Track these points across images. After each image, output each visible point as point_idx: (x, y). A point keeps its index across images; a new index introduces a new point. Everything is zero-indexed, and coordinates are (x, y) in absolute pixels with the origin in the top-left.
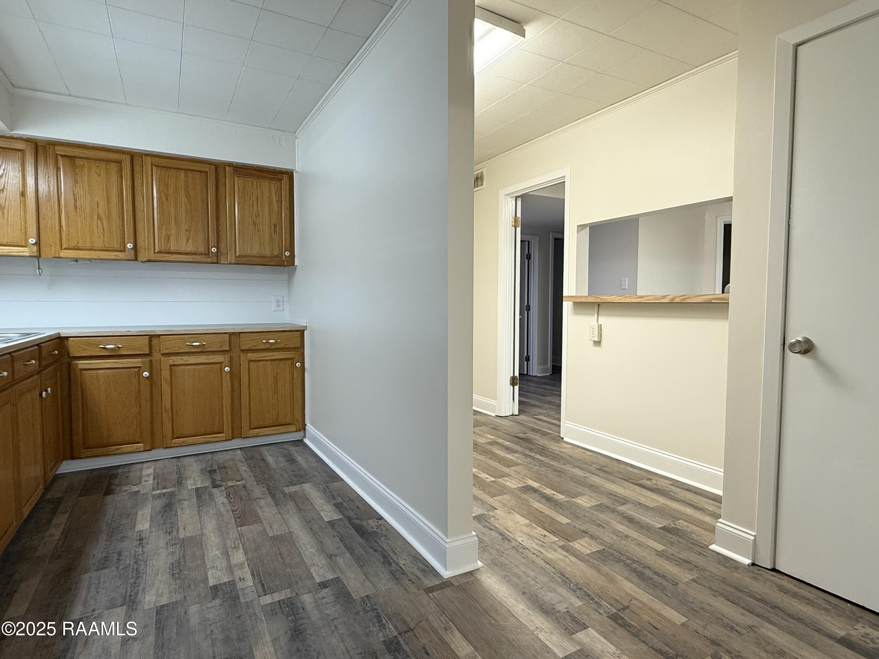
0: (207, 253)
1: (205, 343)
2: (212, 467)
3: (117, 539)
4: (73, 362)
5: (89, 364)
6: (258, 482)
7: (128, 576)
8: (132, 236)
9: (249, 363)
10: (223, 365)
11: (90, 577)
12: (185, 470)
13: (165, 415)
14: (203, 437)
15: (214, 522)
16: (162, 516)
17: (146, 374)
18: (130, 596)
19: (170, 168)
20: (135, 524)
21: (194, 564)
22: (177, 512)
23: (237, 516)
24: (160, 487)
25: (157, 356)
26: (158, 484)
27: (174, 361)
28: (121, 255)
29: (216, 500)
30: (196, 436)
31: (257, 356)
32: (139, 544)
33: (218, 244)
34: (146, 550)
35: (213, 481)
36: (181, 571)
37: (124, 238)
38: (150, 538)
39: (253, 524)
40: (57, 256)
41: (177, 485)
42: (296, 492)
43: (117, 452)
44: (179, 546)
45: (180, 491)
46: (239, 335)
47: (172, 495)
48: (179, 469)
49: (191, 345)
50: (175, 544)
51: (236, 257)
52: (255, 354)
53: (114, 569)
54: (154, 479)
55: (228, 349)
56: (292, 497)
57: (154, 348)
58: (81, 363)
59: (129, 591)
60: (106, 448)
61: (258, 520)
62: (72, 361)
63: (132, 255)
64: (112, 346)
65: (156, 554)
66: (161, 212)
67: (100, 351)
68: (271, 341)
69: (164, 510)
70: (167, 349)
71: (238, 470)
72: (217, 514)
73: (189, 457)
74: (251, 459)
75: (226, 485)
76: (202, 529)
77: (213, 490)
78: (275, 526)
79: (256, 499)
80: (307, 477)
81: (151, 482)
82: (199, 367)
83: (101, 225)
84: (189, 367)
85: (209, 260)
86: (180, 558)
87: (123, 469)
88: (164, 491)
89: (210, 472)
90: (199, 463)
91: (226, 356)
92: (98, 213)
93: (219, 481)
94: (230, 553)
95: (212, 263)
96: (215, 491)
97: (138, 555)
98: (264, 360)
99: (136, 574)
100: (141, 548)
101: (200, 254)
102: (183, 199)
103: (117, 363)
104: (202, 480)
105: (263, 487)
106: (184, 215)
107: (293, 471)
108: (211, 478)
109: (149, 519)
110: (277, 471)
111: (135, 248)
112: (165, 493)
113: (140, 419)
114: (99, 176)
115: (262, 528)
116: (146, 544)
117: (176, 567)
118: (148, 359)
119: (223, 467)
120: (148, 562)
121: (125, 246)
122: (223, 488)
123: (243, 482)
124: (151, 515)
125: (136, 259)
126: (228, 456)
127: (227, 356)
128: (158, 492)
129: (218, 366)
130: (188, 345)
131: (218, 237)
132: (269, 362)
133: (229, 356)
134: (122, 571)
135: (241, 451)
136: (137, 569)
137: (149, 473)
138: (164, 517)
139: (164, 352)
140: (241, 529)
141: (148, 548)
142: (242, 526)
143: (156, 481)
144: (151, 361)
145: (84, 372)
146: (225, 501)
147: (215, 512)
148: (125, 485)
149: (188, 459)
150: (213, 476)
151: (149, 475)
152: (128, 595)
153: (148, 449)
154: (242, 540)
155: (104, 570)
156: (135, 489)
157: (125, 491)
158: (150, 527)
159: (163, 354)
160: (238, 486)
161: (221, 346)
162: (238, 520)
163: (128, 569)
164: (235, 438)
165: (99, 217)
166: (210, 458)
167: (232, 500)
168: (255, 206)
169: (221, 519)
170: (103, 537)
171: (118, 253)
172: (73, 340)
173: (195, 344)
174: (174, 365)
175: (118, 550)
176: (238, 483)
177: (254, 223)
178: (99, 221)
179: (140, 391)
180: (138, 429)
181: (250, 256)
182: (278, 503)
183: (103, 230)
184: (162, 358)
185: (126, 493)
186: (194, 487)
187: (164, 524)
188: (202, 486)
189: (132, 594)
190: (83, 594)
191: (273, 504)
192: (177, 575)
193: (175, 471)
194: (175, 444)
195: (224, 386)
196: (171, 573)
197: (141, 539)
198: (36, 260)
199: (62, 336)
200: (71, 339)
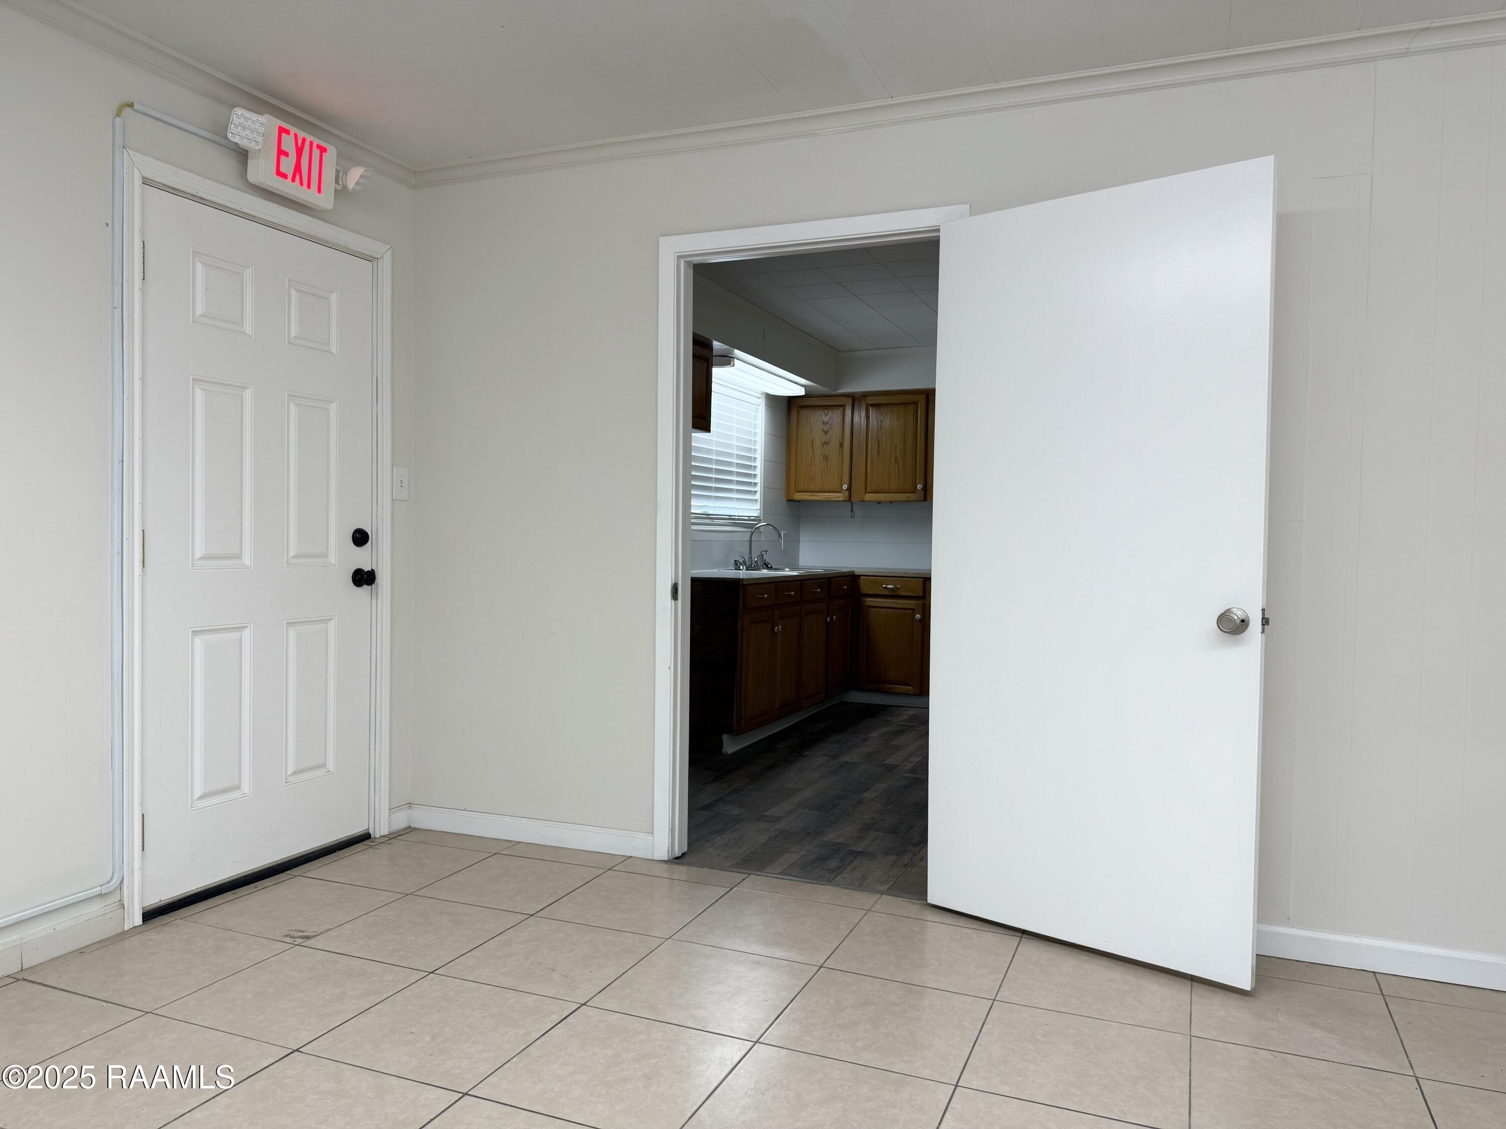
4: (863, 599)
5: (874, 602)
8: (922, 477)
17: (918, 616)
28: (912, 496)
37: (916, 478)
40: (862, 500)
43: (891, 691)
58: (868, 601)
60: (883, 685)
63: (921, 495)
64: (892, 586)
67: (882, 590)
83: (897, 467)
87: (893, 708)
92: (896, 456)
103: (895, 603)
113: (912, 661)
114: (898, 419)
118: (921, 602)
121: (916, 487)
125: (925, 499)
144: (924, 604)
145: (870, 609)
165: (896, 460)
171: (907, 495)
178: (896, 464)
179: (913, 633)
180: (910, 671)
183: (899, 472)
198: (849, 504)
199: (856, 574)
200: (862, 577)
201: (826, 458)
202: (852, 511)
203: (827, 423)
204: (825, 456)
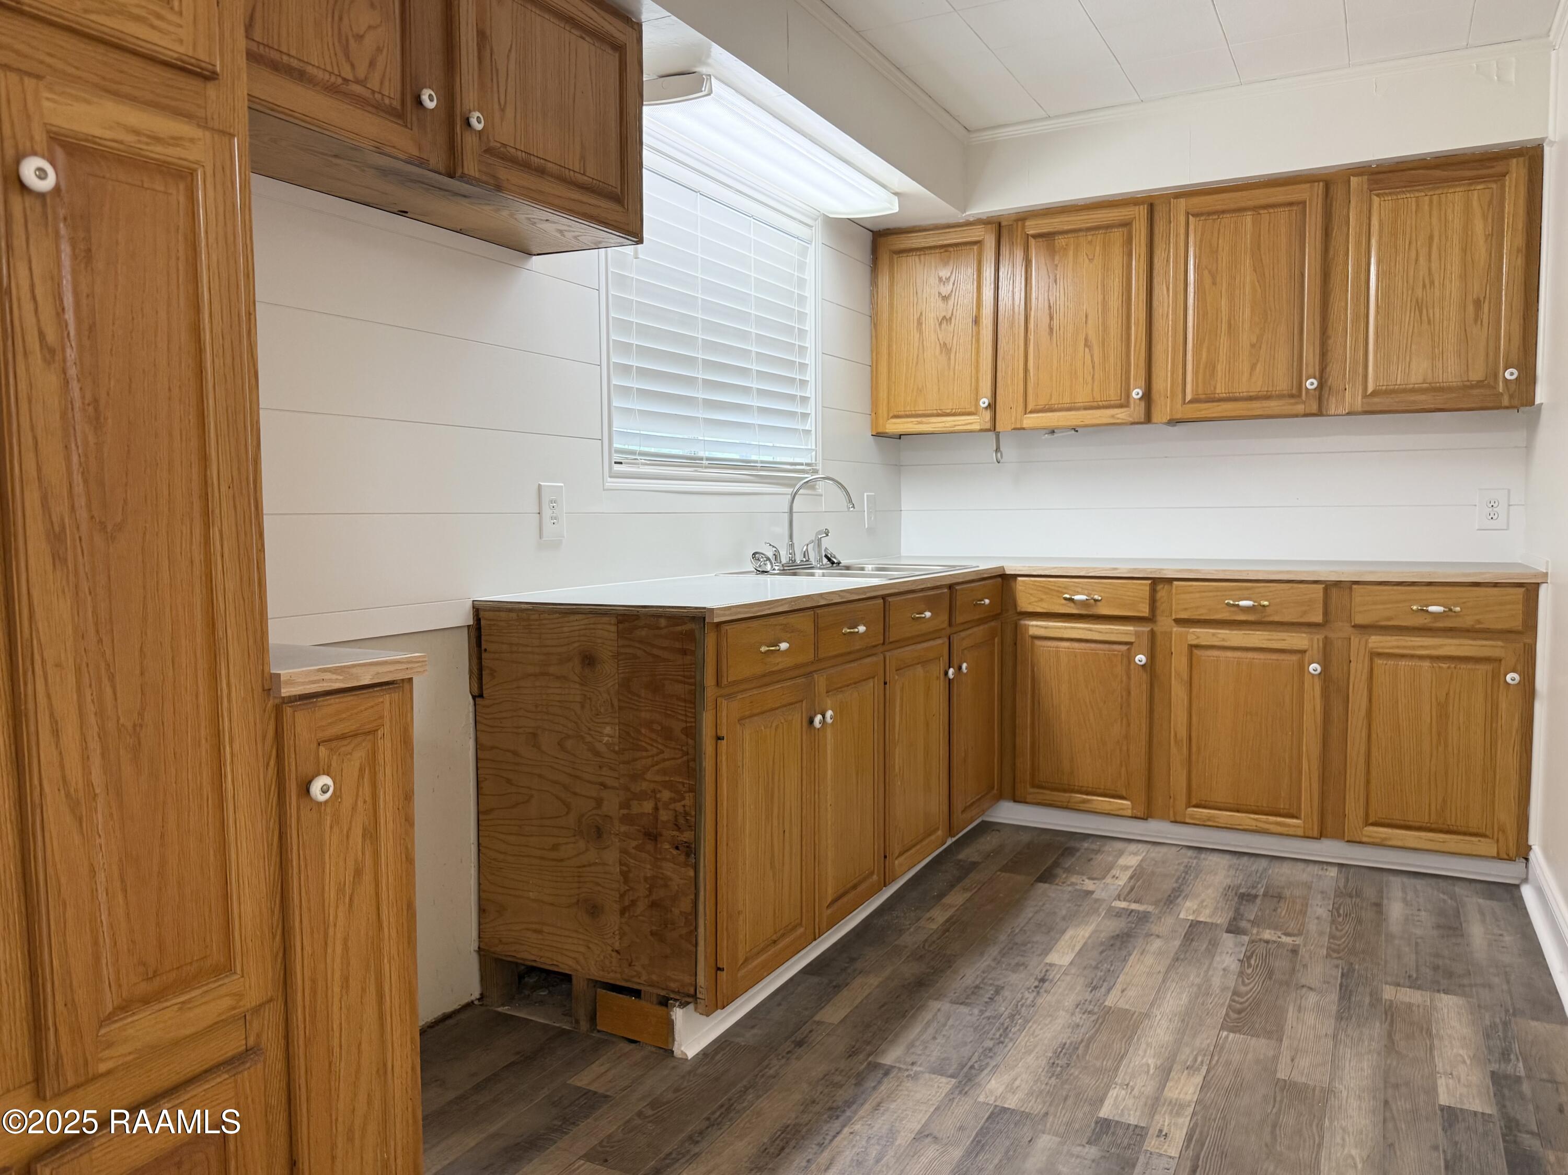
0: (1296, 394)
1: (1266, 603)
2: (1253, 887)
3: (1010, 964)
4: (1023, 622)
5: (1046, 628)
6: (1332, 952)
7: (988, 1033)
8: (1142, 372)
9: (1371, 660)
10: (1307, 657)
11: (939, 1010)
12: (1197, 877)
13: (1174, 750)
14: (1252, 816)
15: (1185, 998)
16: (1102, 952)
17: (1141, 659)
18: (972, 1067)
19: (1223, 212)
20: (1051, 950)
21: (1098, 1064)
22: (1130, 955)
23: (1238, 1006)
24: (1133, 895)
25: (1164, 623)
26: (1132, 889)
27: (1198, 638)
28: (1121, 414)
29: (1217, 958)
30: (1238, 811)
31: (1395, 644)
32: (1036, 987)
33: (1323, 370)
34: (1040, 1001)
35: (1238, 916)
36: (1068, 1065)
37: (1128, 379)
38: (1059, 983)
39: (1258, 1036)
40: (1018, 426)
41: (1162, 904)
42: (1410, 1006)
43: (1083, 806)
44: (1094, 1017)
45: (1160, 918)
46: (1351, 588)
47: (1144, 918)
48: (1186, 873)
49: (1234, 605)
50: (1090, 1012)
51: (1365, 396)
52: (1389, 638)
53: (976, 1011)
54: (1131, 878)
55: (1319, 619)
56: (1391, 1013)
57: (1162, 606)
58: (1033, 626)
59: (973, 1060)
60: (1067, 795)
61: (1275, 1033)
62: (1020, 620)
63: (1140, 413)
64: (1083, 597)
65: (1051, 1016)
66: (1202, 314)
67: (1063, 605)
68: (1432, 609)
69: (1112, 942)
70: (1186, 609)
71: (1303, 913)
72: (1199, 987)
73: (1221, 855)
74: (1351, 896)
75: (1258, 933)
76: (1152, 1005)
77: (1225, 935)
78: (1304, 1062)
79: (1303, 986)
80: (1465, 981)
81: (1121, 883)
82: (1250, 655)
83: (1090, 358)
84: (1229, 654)
85: (1300, 408)
86: (1082, 1041)
87: (1092, 843)
88: (1134, 906)
89: (1242, 897)
90: (1232, 872)
91: (1316, 637)
92: (1087, 335)
93: (1249, 921)
94: (1172, 1074)
95: (1306, 415)
96: (1228, 940)
97: (1022, 1006)
98: (1412, 657)
99: (1001, 1035)
100: (1035, 994)
101: (1281, 397)
102: (1247, 276)
103: (1090, 630)
104: (1216, 908)
105: (1337, 966)
106: (1248, 312)
107: (1437, 955)
108: (1237, 910)
109: (1077, 948)
110: (1397, 942)
111: (1148, 397)
112: (1132, 911)
113: (1128, 750)
114: (1091, 260)
115: (1271, 1053)
116: (1046, 991)
117: (1065, 1054)
118: (1145, 629)
119: (1275, 896)
120: (1030, 1024)
121: (1128, 395)
122: (1246, 939)
123: (1299, 941)
124: (1085, 944)
125: (1148, 419)
126: (1302, 874)
127: (1318, 637)
128: (1123, 905)
129: (1295, 658)
130: (1228, 604)
131: (1324, 354)
132: (1426, 664)
133: (1321, 637)
134: (984, 1022)
135: (1340, 872)
136: (1007, 1028)
137: (1129, 864)
138: (1104, 954)
139: (1178, 617)
140: (1227, 1037)
141: (1045, 1000)
142: (1232, 1030)
143: (1132, 883)
144: (1153, 634)
145: (1038, 643)
146: (1234, 966)
147: (1198, 981)
148: (1079, 873)
149: (1214, 858)
150: (1242, 907)
151: (1127, 868)
152: (970, 1064)
153: (1139, 814)
154: (1216, 1058)
155: (962, 1007)
156: (1089, 885)
157: (1073, 884)
158: (1071, 963)
159: (1179, 621)
160: (1280, 945)
161: (1305, 613)
162: (1235, 1016)
163: (994, 1021)
164: (1326, 837)
165: (1086, 344)
166: (1261, 869)
167: (1249, 971)
168: (1422, 260)
169: (1200, 1000)
170: (994, 951)
171: (1115, 411)
172: (1023, 581)
173: (1243, 603)
174: (1197, 646)
175: (1000, 983)
176: (1284, 939)
177: (1419, 306)
178: (1087, 350)
179: (1129, 693)
180: (1123, 769)
181: (1405, 391)
182: (1346, 1015)
183: (1093, 367)
184: (1175, 629)
185: (1070, 888)
186: (1191, 918)
187: (1096, 968)
188: (1208, 920)
189: (976, 1066)
190: (914, 1032)
191: (1334, 1012)
192: (1059, 1069)
193: (1178, 874)
194: (1192, 817)
195: (1307, 707)
196: (1052, 1061)
197: (1043, 980)
198: (992, 435)
199: (1008, 572)
200: (1019, 579)
201: (945, 348)
202: (998, 450)
203: (948, 279)
204: (945, 344)
